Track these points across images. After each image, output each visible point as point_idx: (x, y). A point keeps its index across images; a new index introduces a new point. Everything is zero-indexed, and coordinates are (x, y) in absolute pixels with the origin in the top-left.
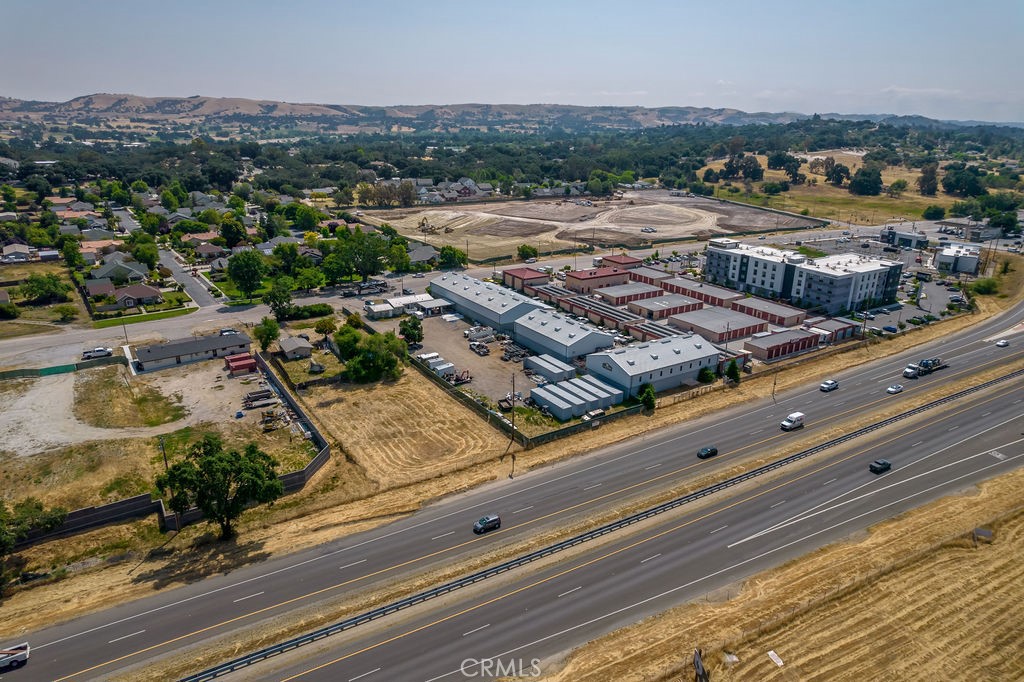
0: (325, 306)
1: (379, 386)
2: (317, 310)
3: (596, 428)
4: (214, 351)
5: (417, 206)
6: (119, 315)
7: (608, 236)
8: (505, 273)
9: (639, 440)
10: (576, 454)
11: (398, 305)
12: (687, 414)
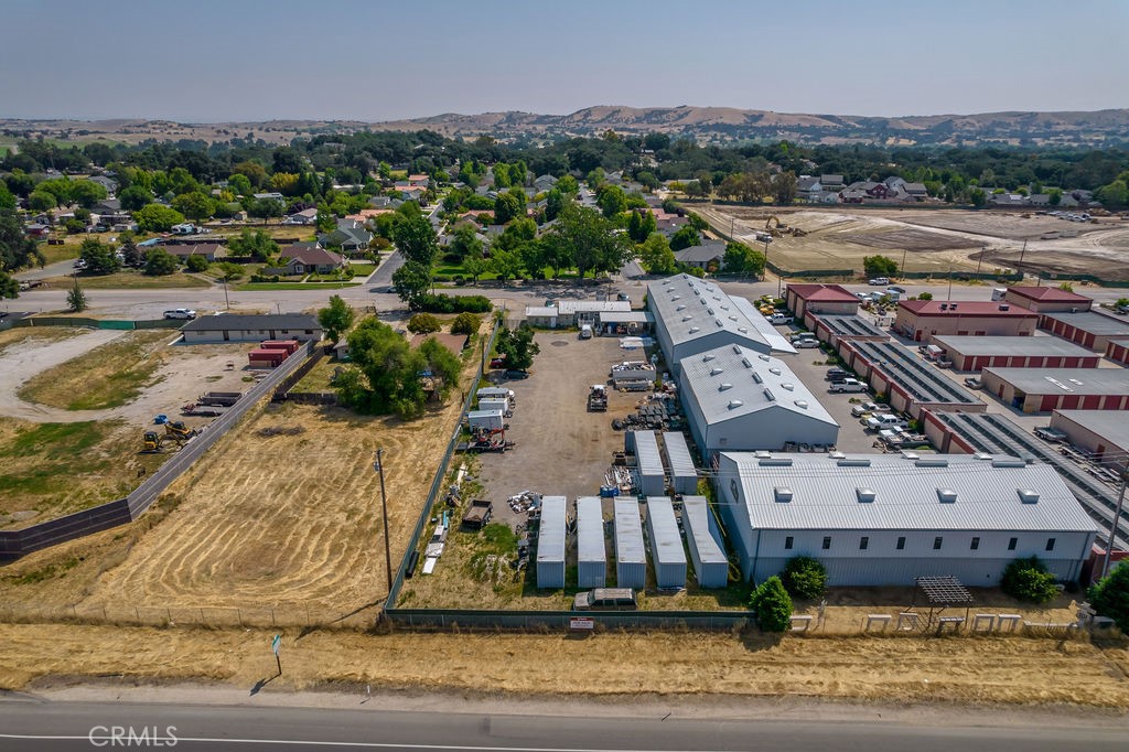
0: (479, 299)
1: (377, 423)
2: (465, 303)
3: (582, 634)
4: (272, 331)
5: (796, 205)
6: (276, 280)
7: (1073, 263)
8: (789, 289)
9: (656, 710)
10: (451, 690)
11: (567, 312)
12: (872, 680)
